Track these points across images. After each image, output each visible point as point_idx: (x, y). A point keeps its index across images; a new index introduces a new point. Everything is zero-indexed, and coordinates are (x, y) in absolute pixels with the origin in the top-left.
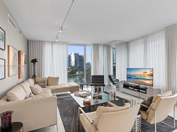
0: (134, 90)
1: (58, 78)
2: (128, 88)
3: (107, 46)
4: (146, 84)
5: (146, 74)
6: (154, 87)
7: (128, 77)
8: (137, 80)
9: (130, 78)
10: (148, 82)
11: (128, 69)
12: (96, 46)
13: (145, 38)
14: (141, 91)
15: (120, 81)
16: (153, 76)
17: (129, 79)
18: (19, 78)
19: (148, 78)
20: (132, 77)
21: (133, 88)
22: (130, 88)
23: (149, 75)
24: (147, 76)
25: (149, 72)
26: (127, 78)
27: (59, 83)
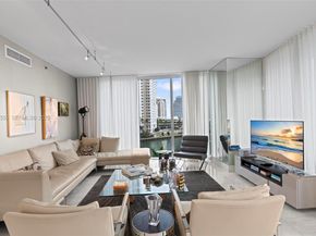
0: (259, 173)
1: (117, 139)
2: (249, 168)
4: (287, 161)
5: (289, 134)
6: (305, 171)
7: (255, 140)
8: (269, 149)
9: (257, 143)
11: (253, 124)
14: (273, 176)
16: (302, 141)
17: (255, 146)
18: (43, 138)
19: (292, 145)
20: (260, 141)
21: (257, 169)
22: (252, 167)
24: (290, 142)
25: (294, 131)
26: (252, 142)
27: (120, 148)
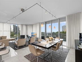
11: (32, 33)
12: (22, 25)
23: (36, 34)
26: (32, 36)
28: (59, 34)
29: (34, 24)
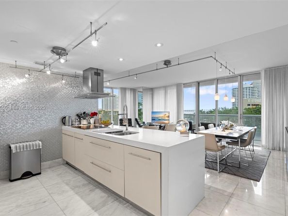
3: (134, 90)
8: (159, 121)
10: (166, 122)
11: (153, 113)
12: (124, 90)
13: (165, 88)
15: (146, 123)
20: (155, 119)
23: (167, 117)
25: (167, 115)
26: (152, 120)
28: (239, 115)
29: (159, 88)
